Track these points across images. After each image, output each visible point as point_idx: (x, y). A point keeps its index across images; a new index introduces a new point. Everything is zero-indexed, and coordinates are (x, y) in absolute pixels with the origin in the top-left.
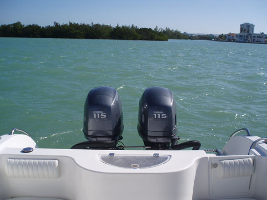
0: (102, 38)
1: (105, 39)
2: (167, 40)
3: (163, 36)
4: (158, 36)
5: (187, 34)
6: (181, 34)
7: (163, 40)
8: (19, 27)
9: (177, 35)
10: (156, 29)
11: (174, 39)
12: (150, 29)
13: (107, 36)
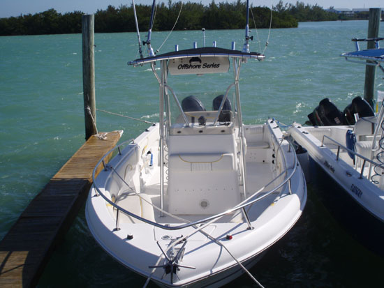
0: (189, 29)
1: (193, 29)
2: (295, 26)
3: (289, 19)
4: (281, 20)
5: (335, 11)
6: (324, 11)
7: (290, 27)
8: (52, 18)
9: (316, 15)
10: (279, 6)
11: (312, 21)
12: (267, 10)
13: (196, 25)
